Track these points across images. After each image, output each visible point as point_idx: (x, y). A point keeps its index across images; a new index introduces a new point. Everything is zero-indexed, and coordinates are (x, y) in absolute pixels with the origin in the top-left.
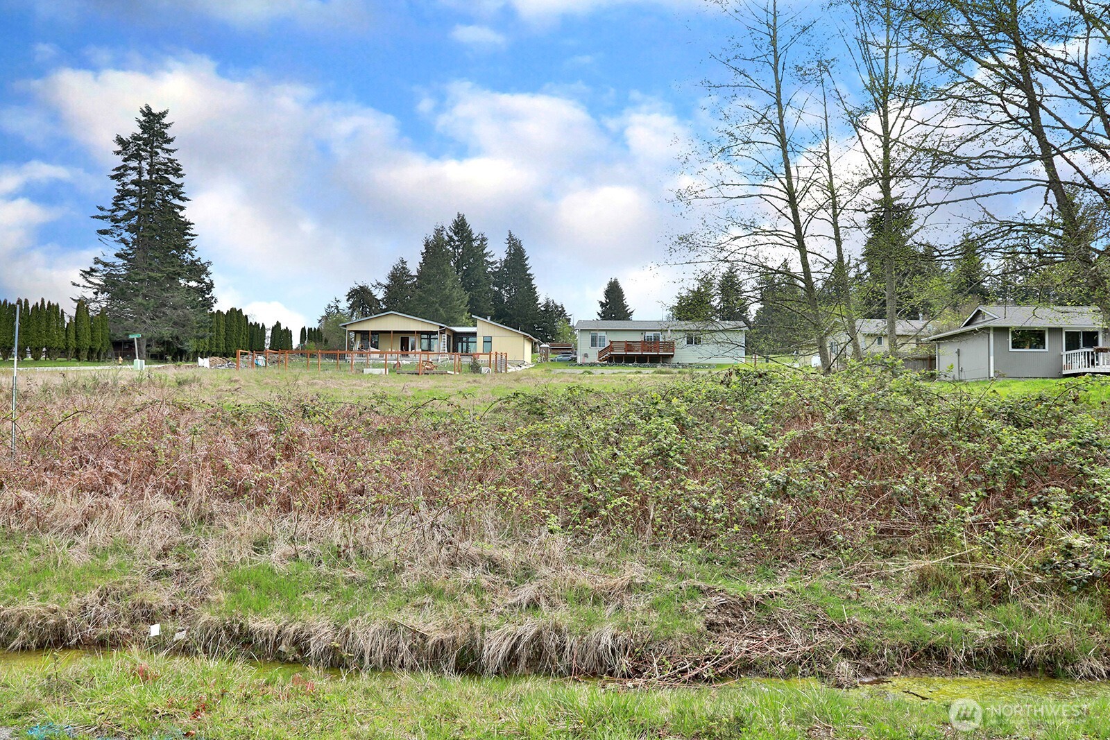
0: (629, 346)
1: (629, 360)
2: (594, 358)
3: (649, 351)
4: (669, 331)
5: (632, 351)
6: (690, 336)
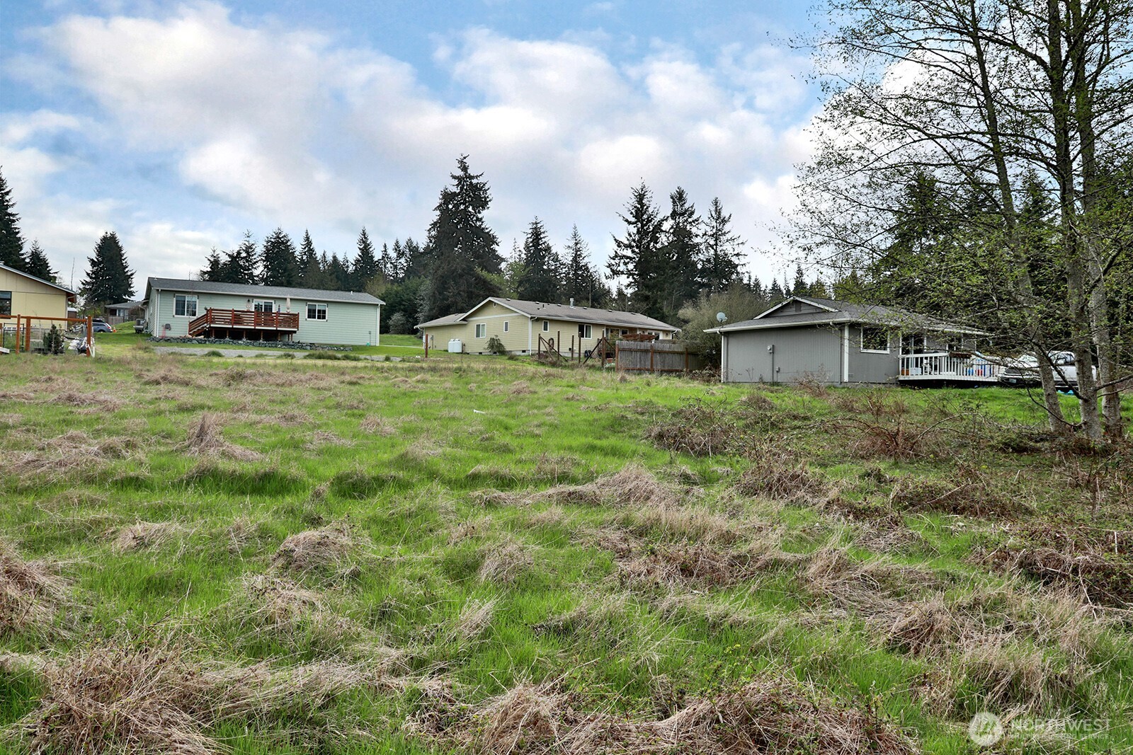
0: (237, 317)
1: (236, 335)
3: (265, 325)
4: (288, 300)
5: (241, 324)
6: (312, 308)
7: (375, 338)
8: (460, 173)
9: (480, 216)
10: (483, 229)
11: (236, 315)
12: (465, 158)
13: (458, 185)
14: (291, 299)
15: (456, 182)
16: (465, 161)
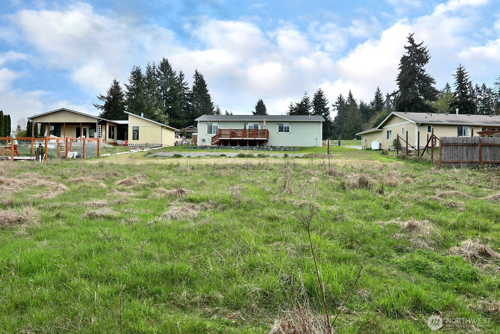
0: (233, 133)
1: (233, 143)
2: (208, 143)
3: (249, 137)
4: (265, 122)
5: (235, 137)
6: (281, 126)
7: (320, 142)
8: (409, 45)
9: (423, 68)
10: (425, 75)
11: (232, 132)
12: (412, 35)
13: (409, 52)
14: (266, 121)
15: (408, 51)
16: (412, 37)
